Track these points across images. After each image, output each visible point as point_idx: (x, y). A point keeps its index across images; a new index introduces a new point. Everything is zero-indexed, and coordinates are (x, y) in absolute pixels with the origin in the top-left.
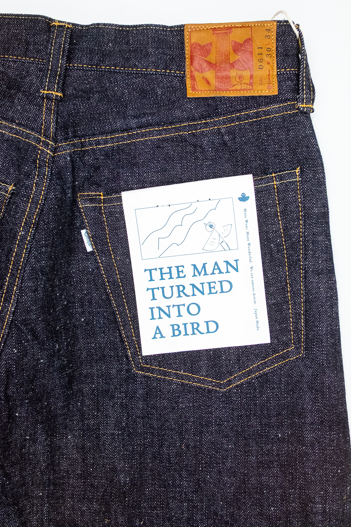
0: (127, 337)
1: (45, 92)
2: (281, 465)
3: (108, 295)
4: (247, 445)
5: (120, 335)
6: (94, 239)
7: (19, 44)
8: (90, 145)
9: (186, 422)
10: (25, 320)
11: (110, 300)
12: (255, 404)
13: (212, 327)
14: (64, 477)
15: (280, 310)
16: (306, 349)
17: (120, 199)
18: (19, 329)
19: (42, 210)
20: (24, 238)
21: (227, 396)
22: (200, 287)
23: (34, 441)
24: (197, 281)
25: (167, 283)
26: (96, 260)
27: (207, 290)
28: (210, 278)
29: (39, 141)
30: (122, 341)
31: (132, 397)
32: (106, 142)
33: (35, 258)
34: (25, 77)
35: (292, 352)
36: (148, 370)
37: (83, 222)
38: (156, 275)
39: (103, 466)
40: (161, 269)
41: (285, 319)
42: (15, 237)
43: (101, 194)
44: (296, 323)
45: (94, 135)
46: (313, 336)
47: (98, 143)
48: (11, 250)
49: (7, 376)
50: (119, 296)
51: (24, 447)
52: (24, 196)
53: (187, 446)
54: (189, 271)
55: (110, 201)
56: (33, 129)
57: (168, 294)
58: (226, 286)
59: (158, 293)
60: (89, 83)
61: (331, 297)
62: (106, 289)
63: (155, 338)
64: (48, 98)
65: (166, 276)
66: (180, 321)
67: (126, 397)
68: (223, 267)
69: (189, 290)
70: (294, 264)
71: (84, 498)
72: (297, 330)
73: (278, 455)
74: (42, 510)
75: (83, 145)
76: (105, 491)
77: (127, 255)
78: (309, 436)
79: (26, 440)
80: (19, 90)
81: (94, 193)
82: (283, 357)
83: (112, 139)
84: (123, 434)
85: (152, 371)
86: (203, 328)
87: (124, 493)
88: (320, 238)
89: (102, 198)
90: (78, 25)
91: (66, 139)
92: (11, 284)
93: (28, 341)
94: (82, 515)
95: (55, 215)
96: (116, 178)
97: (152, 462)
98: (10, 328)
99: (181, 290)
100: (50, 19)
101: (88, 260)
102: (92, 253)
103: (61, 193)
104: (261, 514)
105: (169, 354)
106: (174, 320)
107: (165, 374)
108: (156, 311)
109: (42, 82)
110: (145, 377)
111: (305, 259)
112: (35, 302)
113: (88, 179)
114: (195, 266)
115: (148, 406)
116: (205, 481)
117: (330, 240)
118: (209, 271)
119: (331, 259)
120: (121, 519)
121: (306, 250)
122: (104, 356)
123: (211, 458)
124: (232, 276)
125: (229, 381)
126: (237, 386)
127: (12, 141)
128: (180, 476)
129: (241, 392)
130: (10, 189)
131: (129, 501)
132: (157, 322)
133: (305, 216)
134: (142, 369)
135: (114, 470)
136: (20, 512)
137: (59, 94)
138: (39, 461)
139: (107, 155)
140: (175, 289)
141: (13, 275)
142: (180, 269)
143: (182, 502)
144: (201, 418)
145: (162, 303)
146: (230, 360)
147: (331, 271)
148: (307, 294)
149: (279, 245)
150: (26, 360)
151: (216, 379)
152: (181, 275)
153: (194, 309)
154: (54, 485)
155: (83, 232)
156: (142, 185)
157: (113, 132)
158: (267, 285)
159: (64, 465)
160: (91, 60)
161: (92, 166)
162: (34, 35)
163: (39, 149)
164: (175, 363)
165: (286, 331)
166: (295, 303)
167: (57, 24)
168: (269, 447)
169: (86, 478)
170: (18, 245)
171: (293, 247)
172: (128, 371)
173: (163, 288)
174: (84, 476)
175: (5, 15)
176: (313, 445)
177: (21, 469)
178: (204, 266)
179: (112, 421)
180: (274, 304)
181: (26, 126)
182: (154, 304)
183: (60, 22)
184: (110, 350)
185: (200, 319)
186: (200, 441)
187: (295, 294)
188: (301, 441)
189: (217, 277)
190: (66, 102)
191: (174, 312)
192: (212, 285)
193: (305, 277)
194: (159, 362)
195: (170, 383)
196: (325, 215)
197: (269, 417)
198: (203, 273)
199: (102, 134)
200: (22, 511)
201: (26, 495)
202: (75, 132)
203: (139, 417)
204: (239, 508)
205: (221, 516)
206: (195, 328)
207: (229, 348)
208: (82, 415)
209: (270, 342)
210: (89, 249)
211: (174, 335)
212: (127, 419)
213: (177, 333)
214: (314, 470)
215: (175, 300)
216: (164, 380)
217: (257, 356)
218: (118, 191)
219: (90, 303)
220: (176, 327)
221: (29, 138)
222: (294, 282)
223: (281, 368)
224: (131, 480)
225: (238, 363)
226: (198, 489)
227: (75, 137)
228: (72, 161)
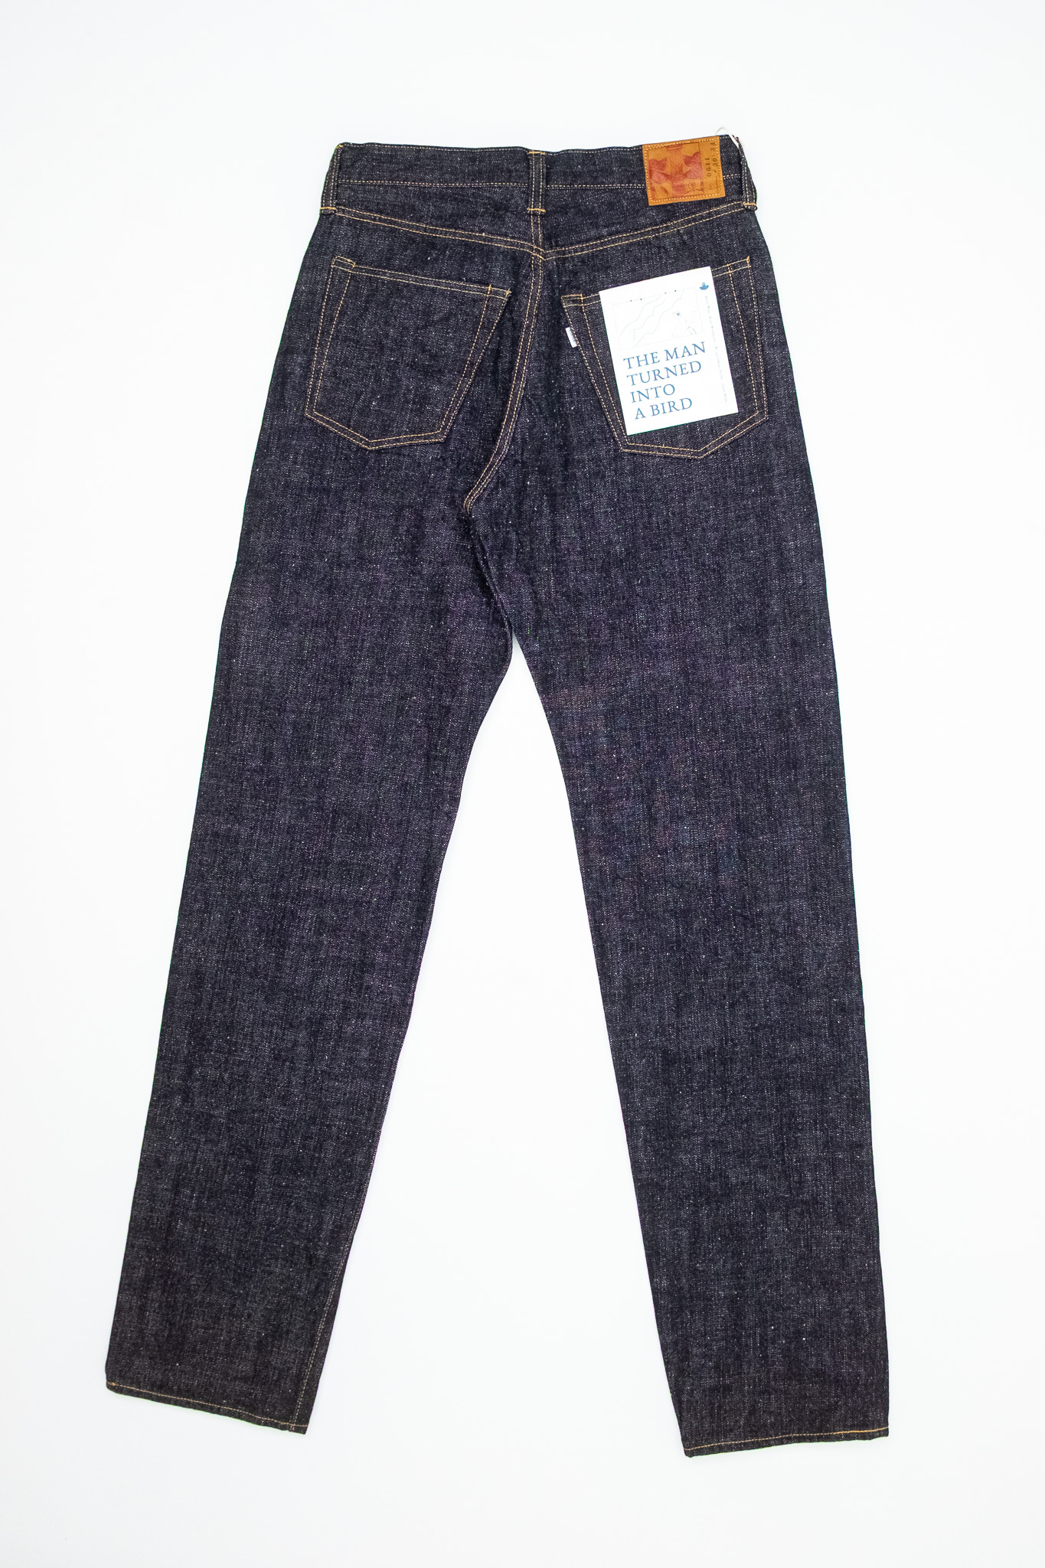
0: (612, 420)
1: (532, 210)
2: (757, 516)
3: (592, 385)
4: (725, 504)
5: (606, 419)
6: (578, 335)
7: (502, 173)
8: (570, 252)
9: (671, 491)
10: (534, 395)
11: (594, 389)
12: (730, 467)
13: (687, 403)
14: (565, 554)
15: (745, 383)
16: (769, 413)
17: (598, 298)
18: (530, 402)
19: (540, 305)
20: (529, 326)
21: (705, 462)
22: (673, 370)
23: (540, 512)
24: (670, 364)
25: (644, 369)
26: (580, 354)
27: (679, 372)
28: (681, 361)
29: (532, 249)
30: (608, 425)
31: (622, 473)
32: (582, 249)
33: (538, 343)
34: (510, 199)
35: (757, 417)
36: (634, 447)
37: (567, 322)
38: (634, 362)
39: (600, 541)
40: (638, 357)
41: (750, 389)
42: (521, 326)
43: (581, 295)
44: (759, 391)
45: (572, 244)
46: (774, 401)
47: (576, 251)
48: (519, 337)
49: (523, 442)
50: (602, 386)
51: (531, 520)
52: (525, 293)
53: (673, 514)
54: (662, 356)
55: (590, 300)
56: (525, 240)
57: (645, 378)
58: (696, 367)
59: (637, 379)
60: (565, 200)
61: (786, 365)
62: (590, 380)
63: (637, 418)
64: (535, 214)
65: (643, 363)
66: (658, 402)
67: (616, 474)
68: (691, 349)
69: (663, 373)
70: (752, 340)
71: (586, 570)
72: (760, 397)
73: (753, 508)
74: (549, 584)
75: (564, 253)
76: (604, 561)
77: (607, 347)
78: (777, 486)
79: (534, 511)
80: (507, 211)
81: (574, 295)
82: (750, 423)
83: (587, 246)
84: (615, 510)
85: (638, 448)
86: (678, 405)
87: (621, 560)
88: (772, 315)
89: (582, 299)
90: (549, 152)
91: (551, 248)
92: (521, 365)
93: (536, 414)
94: (586, 584)
95: (549, 309)
96: (593, 281)
97: (643, 532)
98: (522, 402)
99: (657, 375)
100: (527, 149)
101: (573, 355)
102: (577, 348)
103: (552, 292)
104: (742, 559)
105: (651, 432)
106: (653, 401)
107: (648, 449)
108: (636, 395)
109: (527, 202)
110: (631, 454)
111: (761, 335)
112: (540, 381)
113: (569, 283)
114: (667, 351)
115: (635, 480)
116: (691, 539)
117: (781, 317)
118: (680, 354)
119: (783, 333)
120: (620, 582)
121: (761, 327)
122: (594, 440)
123: (695, 519)
124: (700, 357)
125: (706, 449)
126: (712, 453)
127: (507, 252)
128: (670, 538)
129: (717, 458)
130: (507, 293)
131: (626, 565)
132: (638, 405)
133: (757, 298)
134: (628, 447)
135: (610, 543)
136: (532, 582)
137: (544, 211)
138: (543, 539)
139: (583, 262)
140: (652, 374)
141: (522, 358)
142: (655, 355)
143: (673, 559)
144: (684, 485)
145: (642, 387)
146: (704, 432)
147: (784, 344)
148: (765, 365)
149: (738, 326)
150: (535, 430)
151: (694, 449)
152: (656, 360)
153: (669, 390)
154: (558, 563)
155: (568, 330)
156: (616, 283)
157: (587, 241)
158: (731, 362)
159: (564, 544)
160: (565, 180)
161: (571, 271)
162: (515, 163)
163: (533, 256)
164: (657, 439)
165: (750, 400)
166: (756, 375)
167: (533, 153)
168: (745, 502)
169: (585, 553)
170: (525, 332)
171: (750, 326)
172: (615, 451)
173: (641, 374)
174: (584, 551)
175: (486, 148)
176: (782, 493)
177: (532, 542)
178: (675, 351)
179: (604, 500)
180: (738, 378)
181: (519, 239)
182: (635, 389)
183: (535, 151)
184: (598, 433)
185: (676, 398)
186: (685, 506)
187: (756, 366)
188: (771, 492)
189: (687, 359)
190: (548, 217)
191: (652, 394)
192: (683, 367)
193: (763, 351)
194: (643, 440)
195: (653, 457)
196: (775, 296)
197: (742, 477)
198: (675, 356)
199: (579, 243)
200: (533, 582)
201: (535, 568)
202: (556, 242)
203: (628, 492)
204: (723, 557)
205: (709, 565)
206: (672, 406)
207: (703, 421)
208: (577, 498)
209: (737, 411)
210: (574, 344)
211: (654, 415)
212: (618, 495)
213: (656, 412)
214: (784, 513)
215: (653, 384)
216: (648, 455)
217: (728, 426)
218: (597, 292)
219: (578, 392)
220: (655, 407)
221: (523, 248)
222: (754, 356)
223: (748, 432)
224: (626, 550)
225: (712, 434)
226: (687, 545)
227: (557, 246)
228: (557, 266)
